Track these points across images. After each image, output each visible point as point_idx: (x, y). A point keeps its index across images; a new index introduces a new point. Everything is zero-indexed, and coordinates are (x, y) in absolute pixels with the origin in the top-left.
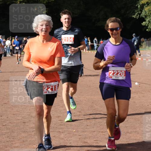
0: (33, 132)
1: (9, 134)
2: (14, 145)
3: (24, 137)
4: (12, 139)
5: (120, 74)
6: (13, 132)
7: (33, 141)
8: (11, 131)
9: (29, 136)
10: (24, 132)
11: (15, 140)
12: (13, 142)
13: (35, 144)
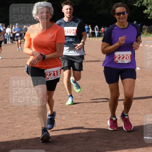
0: (34, 114)
1: (11, 116)
2: (16, 127)
3: (25, 119)
4: (14, 121)
5: (126, 58)
6: (14, 114)
7: (35, 122)
8: (12, 114)
9: (30, 118)
10: (26, 114)
11: (17, 122)
12: (15, 124)
13: (36, 126)
